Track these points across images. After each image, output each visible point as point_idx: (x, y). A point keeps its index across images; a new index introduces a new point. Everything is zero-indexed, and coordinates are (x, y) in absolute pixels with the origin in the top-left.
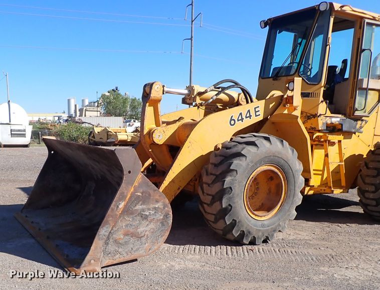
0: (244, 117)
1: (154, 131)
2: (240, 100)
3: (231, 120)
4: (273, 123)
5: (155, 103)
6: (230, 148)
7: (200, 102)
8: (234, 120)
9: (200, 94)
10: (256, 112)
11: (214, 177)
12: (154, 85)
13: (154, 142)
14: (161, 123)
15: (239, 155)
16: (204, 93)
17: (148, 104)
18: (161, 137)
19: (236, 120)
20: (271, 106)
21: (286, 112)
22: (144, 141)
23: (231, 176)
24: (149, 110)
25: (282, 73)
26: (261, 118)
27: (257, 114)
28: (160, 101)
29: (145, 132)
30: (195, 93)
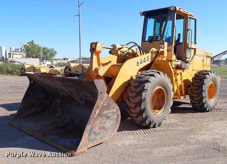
0: (143, 62)
1: (99, 69)
2: (137, 52)
3: (137, 63)
4: (155, 65)
5: (98, 54)
6: (142, 78)
7: (120, 53)
8: (138, 63)
9: (119, 49)
10: (148, 59)
11: (135, 94)
12: (98, 44)
13: (99, 75)
14: (101, 64)
15: (147, 81)
16: (121, 48)
17: (94, 54)
18: (102, 72)
19: (139, 63)
20: (154, 56)
21: (160, 59)
22: (92, 74)
23: (145, 92)
24: (95, 57)
25: (154, 39)
26: (149, 62)
27: (148, 60)
28: (100, 52)
29: (93, 69)
30: (117, 49)
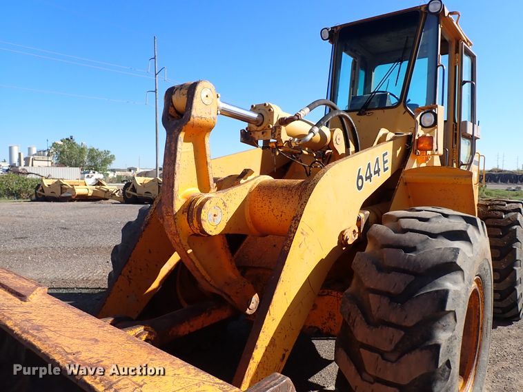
0: (372, 173)
1: (202, 205)
2: (334, 142)
4: (406, 184)
5: (200, 133)
6: (413, 249)
7: (288, 138)
8: (361, 178)
9: (284, 122)
10: (385, 162)
12: (199, 88)
13: (203, 231)
14: (212, 182)
15: (449, 267)
16: (291, 120)
17: (182, 135)
18: (218, 219)
19: (364, 178)
20: (398, 152)
21: (415, 166)
22: (173, 228)
23: (444, 328)
24: (185, 150)
25: (374, 103)
26: (388, 174)
27: (386, 166)
28: (210, 128)
29: (178, 204)
30: (275, 121)
